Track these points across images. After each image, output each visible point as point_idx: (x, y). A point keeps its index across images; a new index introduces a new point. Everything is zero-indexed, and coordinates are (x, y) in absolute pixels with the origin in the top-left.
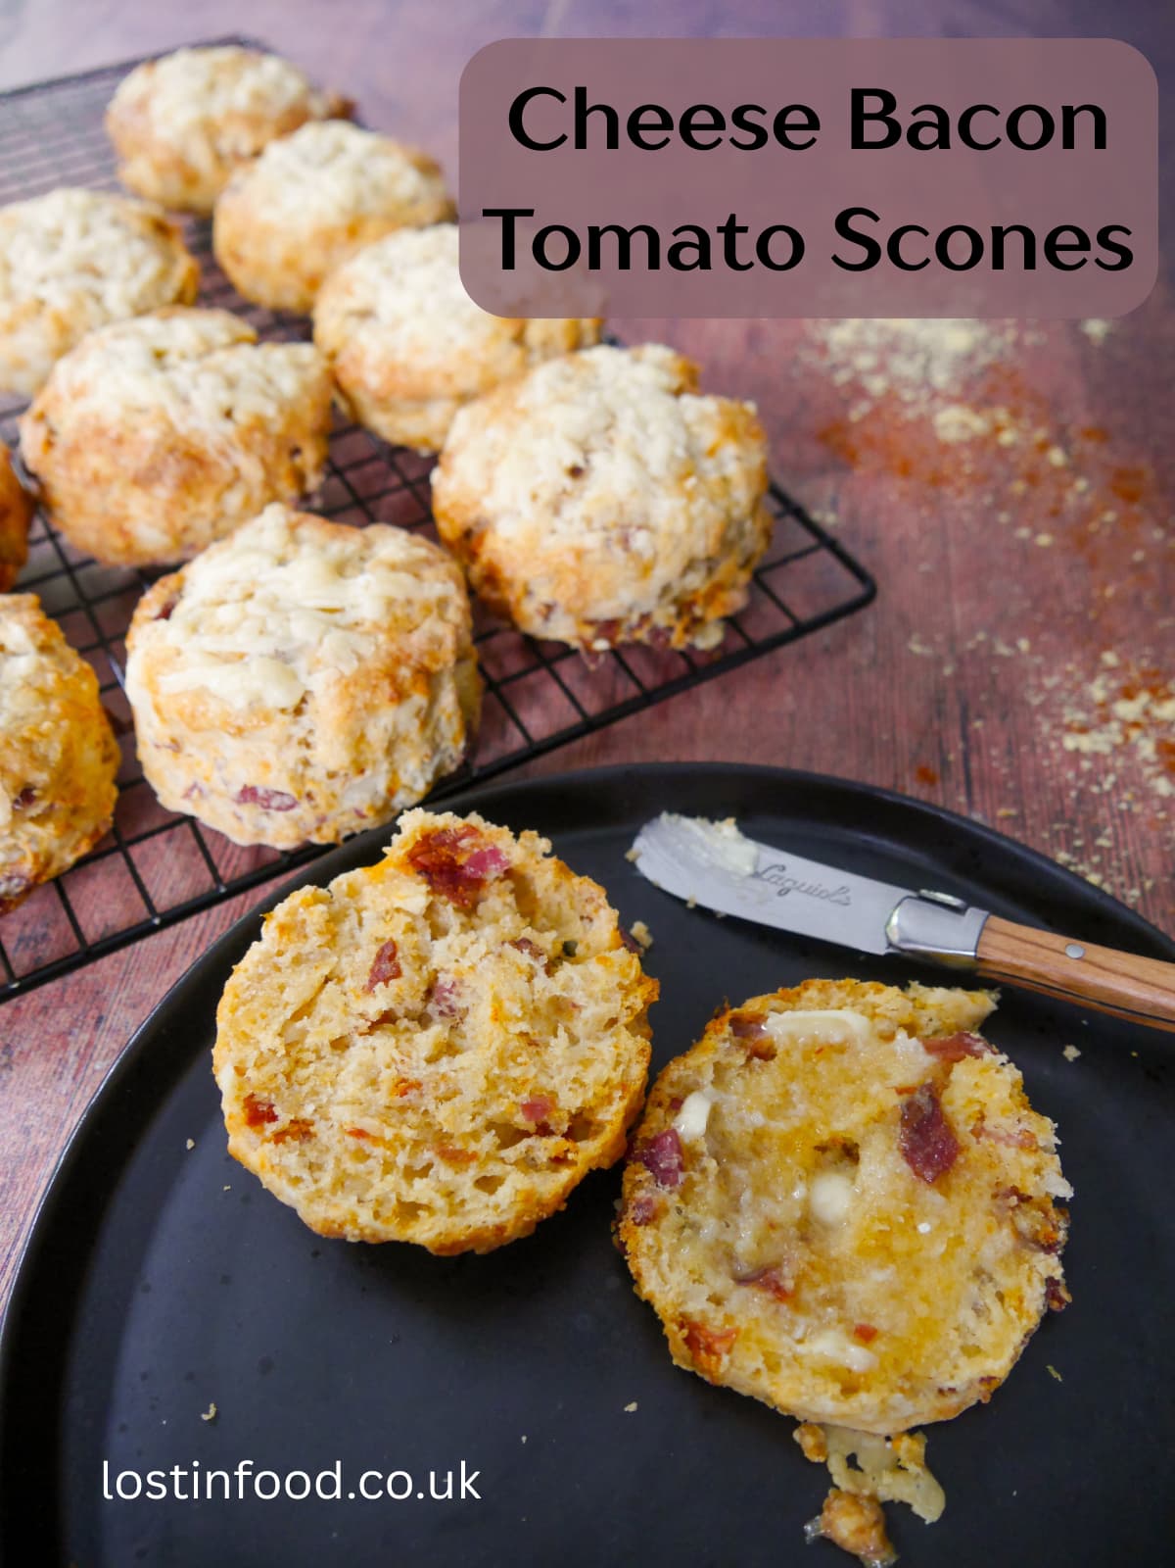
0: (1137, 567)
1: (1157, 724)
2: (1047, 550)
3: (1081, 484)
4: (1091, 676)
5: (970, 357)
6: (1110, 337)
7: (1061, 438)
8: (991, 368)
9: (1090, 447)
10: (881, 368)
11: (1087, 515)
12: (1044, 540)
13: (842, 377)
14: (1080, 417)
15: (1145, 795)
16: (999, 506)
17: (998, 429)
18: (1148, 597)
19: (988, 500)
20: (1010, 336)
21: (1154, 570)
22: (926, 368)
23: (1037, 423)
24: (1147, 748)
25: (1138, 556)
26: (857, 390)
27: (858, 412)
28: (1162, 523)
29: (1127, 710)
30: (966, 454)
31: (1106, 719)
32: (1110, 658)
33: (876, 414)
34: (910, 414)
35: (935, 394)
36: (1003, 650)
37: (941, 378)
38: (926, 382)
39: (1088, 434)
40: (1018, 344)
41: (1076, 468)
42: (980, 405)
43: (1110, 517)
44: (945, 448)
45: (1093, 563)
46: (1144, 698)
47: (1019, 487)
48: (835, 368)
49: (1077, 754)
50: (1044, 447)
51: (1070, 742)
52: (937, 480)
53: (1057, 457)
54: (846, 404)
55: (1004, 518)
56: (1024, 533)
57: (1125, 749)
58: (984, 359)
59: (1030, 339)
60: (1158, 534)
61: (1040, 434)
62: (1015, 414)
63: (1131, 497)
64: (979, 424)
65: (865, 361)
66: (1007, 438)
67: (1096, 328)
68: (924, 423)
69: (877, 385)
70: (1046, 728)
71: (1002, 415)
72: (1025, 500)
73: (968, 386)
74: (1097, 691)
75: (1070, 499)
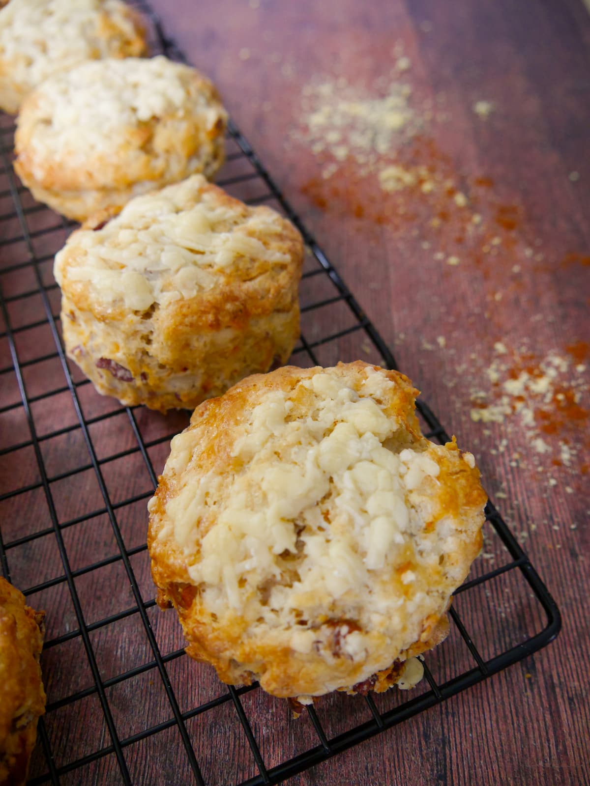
0: (516, 278)
1: (534, 396)
2: (456, 267)
3: (477, 219)
4: (488, 362)
5: (401, 131)
6: (492, 115)
7: (462, 186)
8: (417, 139)
9: (481, 191)
10: (344, 141)
11: (481, 241)
12: (453, 261)
13: (318, 148)
14: (474, 170)
15: (529, 454)
16: (423, 237)
17: (421, 182)
18: (524, 299)
19: (415, 232)
20: (428, 116)
21: (527, 279)
22: (373, 140)
23: (446, 176)
24: (528, 416)
25: (516, 269)
26: (327, 156)
27: (327, 173)
28: (530, 244)
29: (514, 387)
30: (400, 200)
31: (499, 395)
32: (500, 347)
33: (339, 174)
34: (363, 173)
35: (379, 158)
36: (428, 346)
37: (383, 147)
38: (373, 150)
39: (482, 182)
40: (433, 122)
41: (473, 207)
42: (409, 165)
43: (496, 241)
44: (386, 196)
45: (486, 276)
46: (524, 377)
47: (436, 222)
48: (313, 142)
49: (481, 423)
50: (451, 193)
51: (475, 416)
52: (381, 220)
53: (460, 199)
54: (321, 166)
55: (426, 245)
56: (439, 256)
57: (513, 418)
58: (411, 133)
59: (442, 117)
60: (528, 252)
61: (449, 184)
62: (432, 170)
63: (510, 226)
64: (408, 178)
65: (333, 137)
66: (427, 187)
67: (482, 108)
68: (372, 178)
69: (341, 153)
70: (458, 405)
71: (423, 171)
72: (439, 232)
73: (401, 152)
74: (493, 374)
75: (470, 230)
